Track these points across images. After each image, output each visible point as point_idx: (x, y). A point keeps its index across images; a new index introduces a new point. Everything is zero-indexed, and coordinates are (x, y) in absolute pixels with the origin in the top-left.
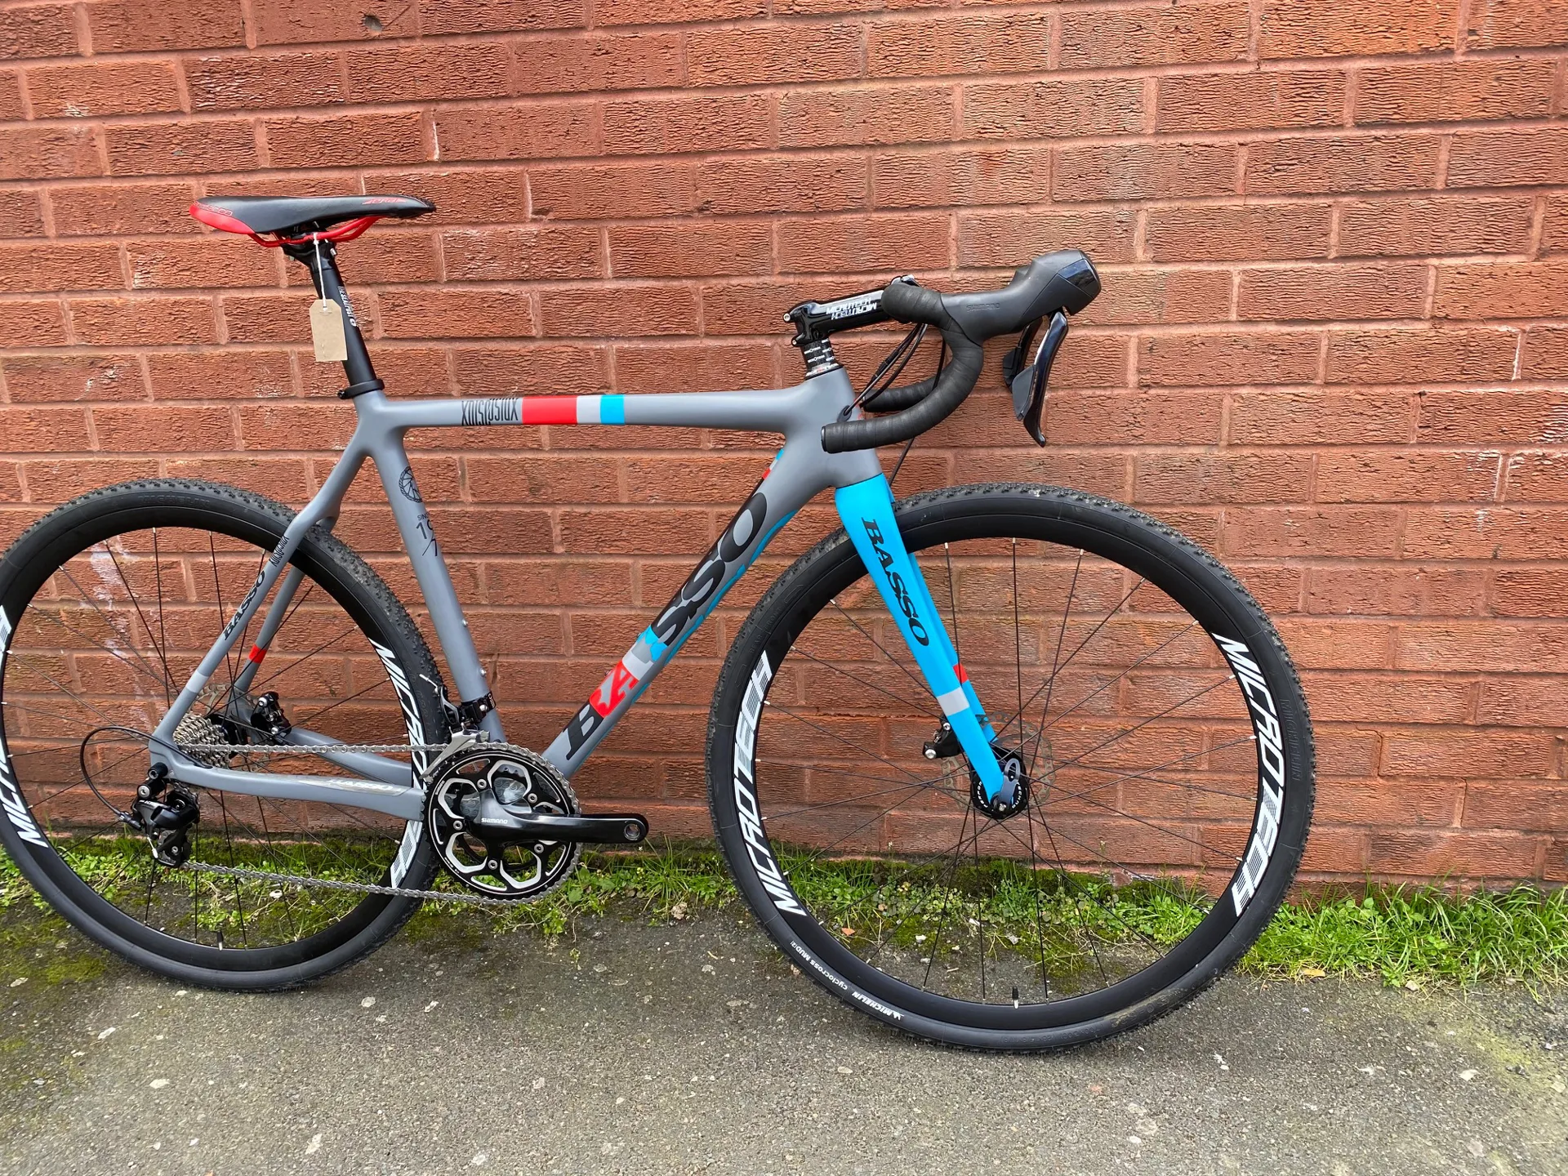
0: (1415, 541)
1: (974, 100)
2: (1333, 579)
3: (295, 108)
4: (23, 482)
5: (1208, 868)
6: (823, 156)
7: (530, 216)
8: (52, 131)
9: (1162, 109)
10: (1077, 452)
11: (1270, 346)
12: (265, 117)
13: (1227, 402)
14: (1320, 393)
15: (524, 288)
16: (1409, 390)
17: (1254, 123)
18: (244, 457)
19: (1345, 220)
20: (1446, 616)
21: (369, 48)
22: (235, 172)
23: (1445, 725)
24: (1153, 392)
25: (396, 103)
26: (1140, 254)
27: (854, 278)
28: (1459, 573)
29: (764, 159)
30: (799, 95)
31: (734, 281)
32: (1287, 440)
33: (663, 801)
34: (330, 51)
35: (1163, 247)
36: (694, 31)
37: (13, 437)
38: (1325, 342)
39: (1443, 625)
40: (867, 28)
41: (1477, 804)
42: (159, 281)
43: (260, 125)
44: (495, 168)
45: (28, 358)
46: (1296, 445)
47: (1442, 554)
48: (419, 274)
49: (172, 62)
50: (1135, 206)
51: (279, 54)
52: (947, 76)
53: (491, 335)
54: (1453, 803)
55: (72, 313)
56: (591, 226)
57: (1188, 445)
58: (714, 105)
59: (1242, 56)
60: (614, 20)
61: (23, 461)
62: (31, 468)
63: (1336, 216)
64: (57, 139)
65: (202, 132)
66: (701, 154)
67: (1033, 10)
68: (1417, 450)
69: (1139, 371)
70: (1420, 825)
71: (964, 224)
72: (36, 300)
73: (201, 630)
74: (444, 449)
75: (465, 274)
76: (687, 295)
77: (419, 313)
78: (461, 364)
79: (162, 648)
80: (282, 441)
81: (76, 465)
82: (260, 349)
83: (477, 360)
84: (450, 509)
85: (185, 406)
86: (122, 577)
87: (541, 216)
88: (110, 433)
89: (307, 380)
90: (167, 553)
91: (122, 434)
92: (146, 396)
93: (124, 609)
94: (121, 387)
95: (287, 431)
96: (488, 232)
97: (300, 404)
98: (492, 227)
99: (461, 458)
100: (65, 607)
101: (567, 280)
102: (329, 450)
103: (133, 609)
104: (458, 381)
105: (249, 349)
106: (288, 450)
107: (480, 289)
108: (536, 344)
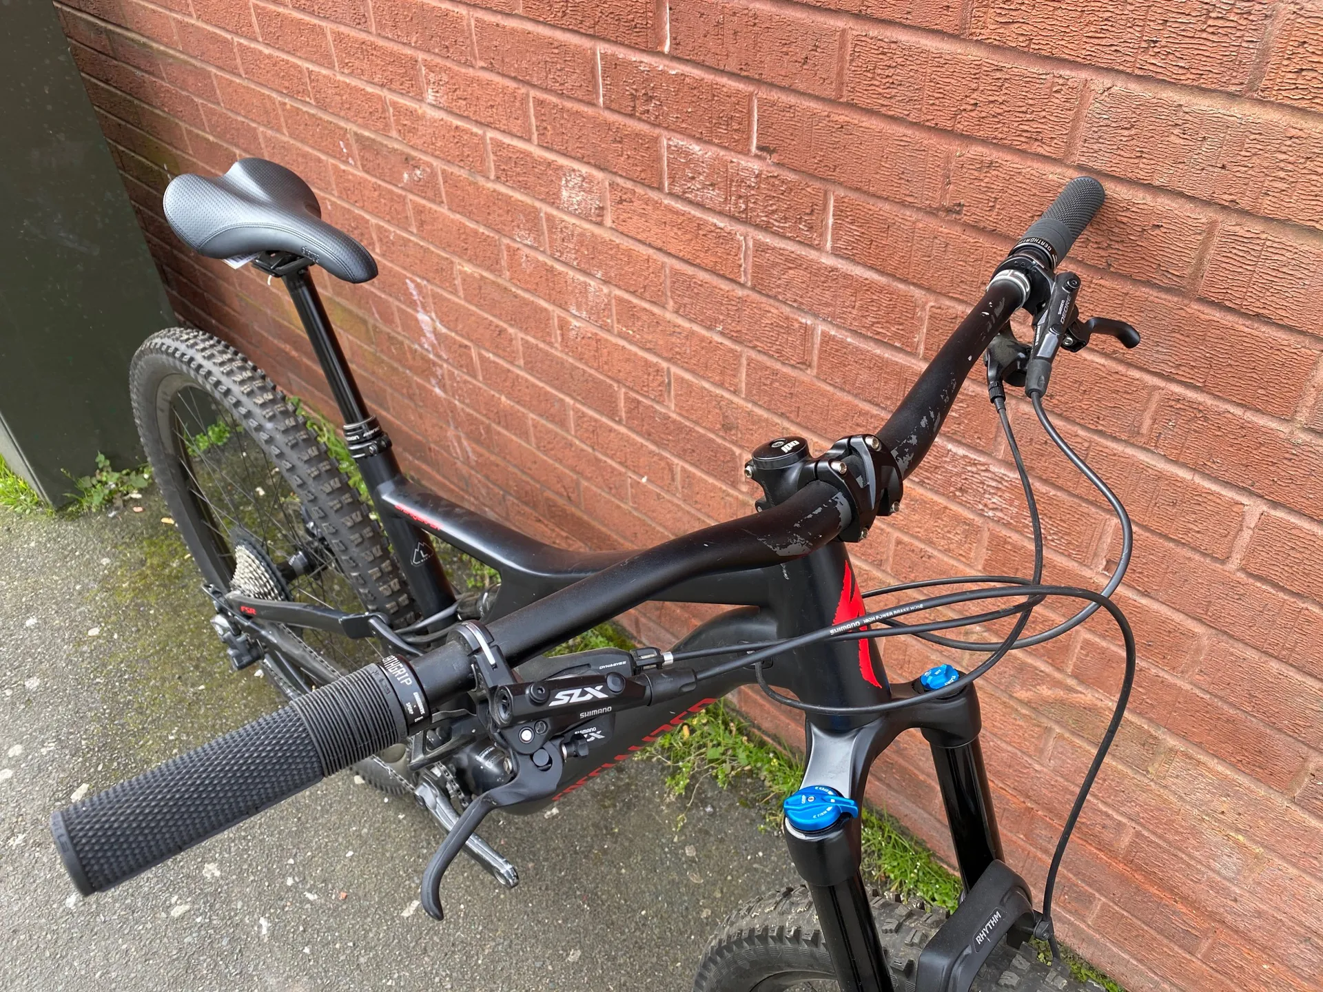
4: (374, 237)
15: (740, 228)
42: (444, 102)
44: (724, 80)
45: (368, 137)
48: (643, 175)
53: (704, 265)
55: (391, 110)
56: (817, 185)
61: (373, 221)
62: (379, 228)
72: (369, 89)
73: (486, 404)
74: (656, 354)
75: (684, 192)
76: (911, 306)
77: (641, 215)
78: (675, 283)
79: (463, 402)
80: (534, 286)
81: (403, 238)
82: (517, 196)
83: (689, 285)
84: (658, 407)
85: (468, 224)
86: (437, 339)
87: (765, 154)
88: (422, 224)
89: (552, 241)
90: (462, 336)
91: (429, 227)
92: (442, 202)
93: (440, 362)
94: (426, 187)
95: (538, 280)
96: (710, 153)
97: (547, 261)
98: (715, 149)
99: (668, 369)
100: (407, 342)
101: (784, 237)
102: (568, 311)
103: (445, 365)
104: (672, 297)
105: (510, 192)
106: (539, 296)
107: (698, 213)
108: (746, 292)
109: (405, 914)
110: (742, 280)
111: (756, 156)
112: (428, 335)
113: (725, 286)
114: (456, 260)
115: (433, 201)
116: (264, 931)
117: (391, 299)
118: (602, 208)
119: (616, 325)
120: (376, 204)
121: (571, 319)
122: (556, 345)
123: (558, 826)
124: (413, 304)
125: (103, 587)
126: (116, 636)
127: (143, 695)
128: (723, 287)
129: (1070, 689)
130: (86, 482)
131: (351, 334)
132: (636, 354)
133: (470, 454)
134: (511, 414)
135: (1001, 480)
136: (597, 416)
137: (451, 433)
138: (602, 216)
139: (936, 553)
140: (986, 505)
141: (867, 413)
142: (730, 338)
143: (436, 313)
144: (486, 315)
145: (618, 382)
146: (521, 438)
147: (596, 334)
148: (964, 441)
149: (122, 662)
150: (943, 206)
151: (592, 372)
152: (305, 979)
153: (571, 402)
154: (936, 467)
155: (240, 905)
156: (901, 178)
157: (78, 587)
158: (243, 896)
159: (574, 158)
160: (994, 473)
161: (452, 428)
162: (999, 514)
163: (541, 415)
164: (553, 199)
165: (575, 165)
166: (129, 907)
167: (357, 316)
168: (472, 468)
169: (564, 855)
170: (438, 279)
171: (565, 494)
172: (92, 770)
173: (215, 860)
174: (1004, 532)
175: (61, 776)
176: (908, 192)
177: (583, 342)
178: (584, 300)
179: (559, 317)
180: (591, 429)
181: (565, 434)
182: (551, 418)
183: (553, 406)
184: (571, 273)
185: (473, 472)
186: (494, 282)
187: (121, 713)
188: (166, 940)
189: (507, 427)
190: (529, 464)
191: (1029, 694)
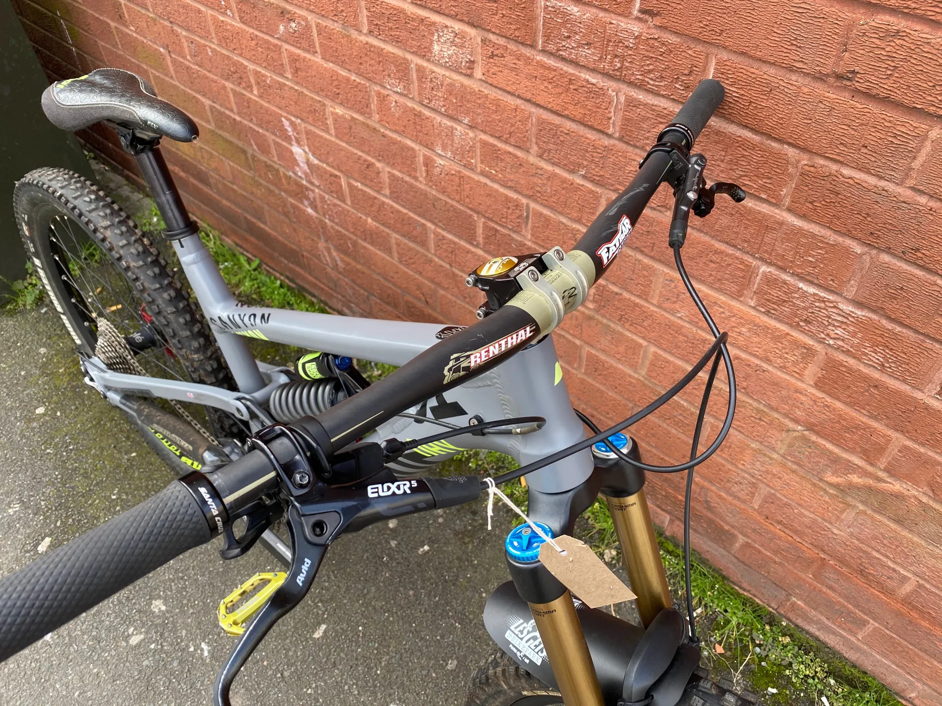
4: (253, 81)
15: (613, 84)
18: (377, 127)
37: (244, 47)
48: (517, 33)
53: (572, 116)
56: (699, 48)
61: (251, 66)
62: (256, 73)
73: (354, 224)
74: (516, 191)
75: (558, 50)
76: (782, 161)
77: (512, 70)
78: (541, 130)
79: (332, 221)
80: (402, 128)
81: (279, 83)
82: (389, 48)
83: (554, 132)
84: (514, 236)
85: (340, 72)
86: (309, 168)
87: (647, 17)
88: (297, 70)
89: (421, 90)
90: (333, 167)
91: (304, 74)
92: (316, 52)
93: (312, 188)
94: (301, 38)
95: (406, 122)
96: (588, 15)
97: (415, 107)
98: (594, 10)
99: (528, 206)
100: (282, 170)
101: (658, 94)
102: (434, 151)
103: (317, 190)
104: (536, 143)
105: (382, 45)
106: (406, 137)
107: (570, 69)
108: (612, 142)
109: (316, 635)
110: (611, 131)
111: (638, 19)
112: (301, 165)
113: (592, 135)
114: (328, 102)
115: (308, 51)
116: (206, 654)
117: (267, 134)
118: (473, 62)
119: (479, 165)
120: (253, 53)
121: (436, 158)
122: (421, 179)
123: (430, 560)
124: (288, 139)
125: (43, 373)
126: (59, 414)
127: (86, 462)
128: (589, 136)
129: (880, 480)
130: (19, 285)
131: (233, 162)
132: (497, 191)
133: (339, 263)
134: (376, 234)
135: (847, 316)
136: (456, 240)
137: (322, 245)
138: (473, 69)
139: (770, 368)
140: (828, 335)
141: (722, 252)
142: (591, 181)
143: (309, 146)
144: (355, 151)
145: (478, 213)
146: (384, 252)
147: (460, 172)
148: (816, 281)
149: (66, 435)
150: (834, 72)
151: (454, 203)
152: (243, 691)
153: (433, 227)
154: (785, 301)
155: (184, 632)
156: (792, 44)
157: (23, 373)
158: (186, 626)
159: (447, 16)
160: (841, 310)
161: (323, 240)
162: (840, 343)
163: (404, 236)
164: (424, 52)
165: (449, 22)
166: (94, 638)
167: (238, 147)
168: (340, 273)
169: (436, 583)
170: (311, 118)
171: (423, 299)
172: (52, 526)
173: (159, 597)
174: (842, 357)
175: (28, 531)
176: (797, 58)
177: (447, 177)
178: (450, 142)
179: (424, 155)
180: (450, 250)
181: (426, 253)
182: (414, 239)
183: (415, 229)
184: (438, 119)
185: (341, 277)
186: (363, 123)
187: (71, 478)
188: (128, 664)
189: (372, 244)
190: (391, 274)
191: (839, 480)
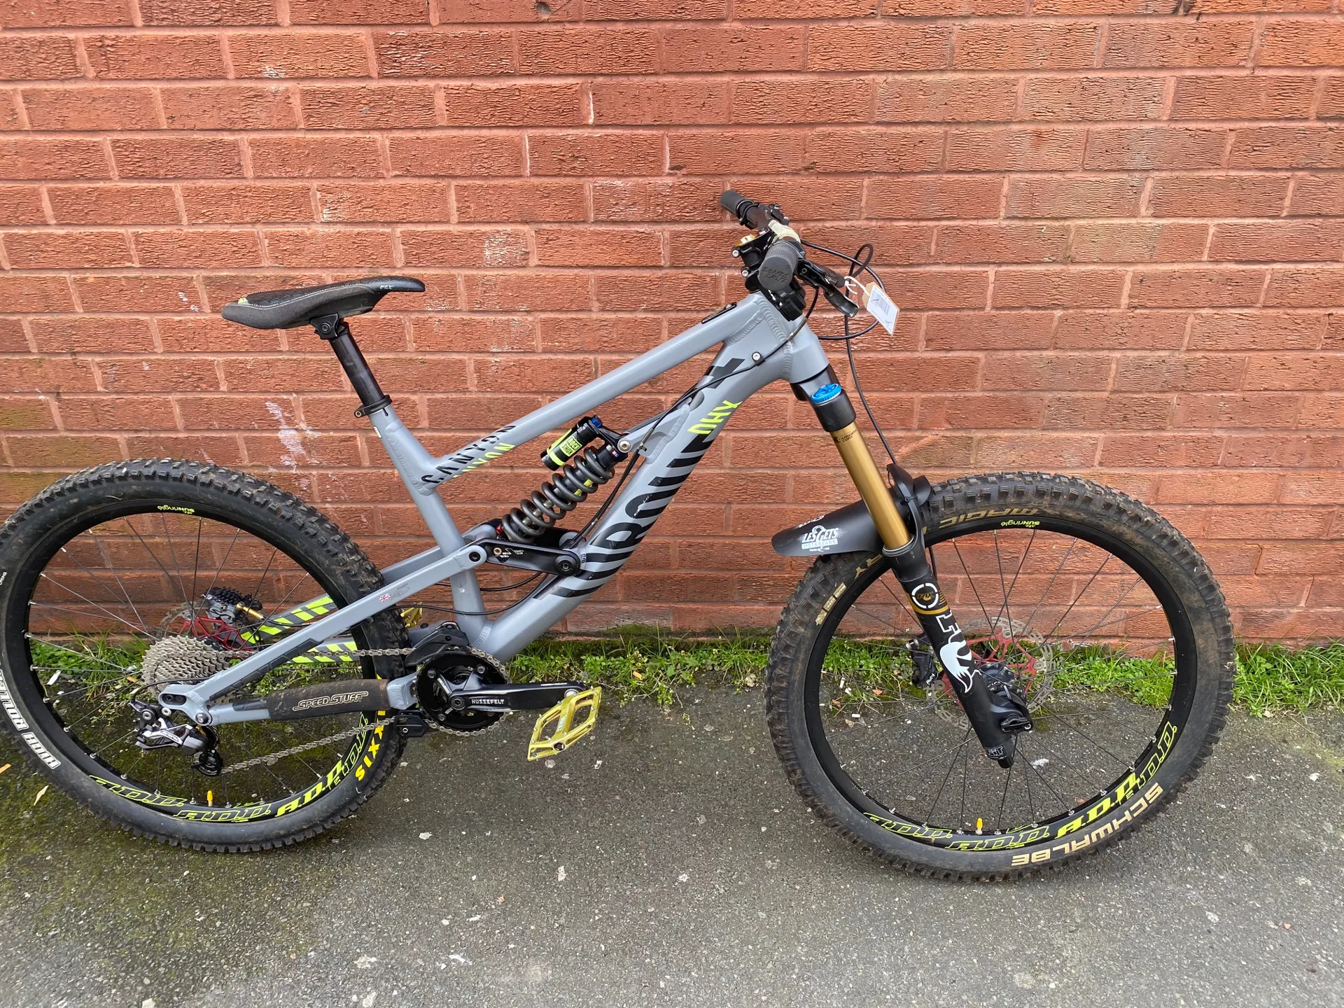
0: (1306, 417)
1: (1033, 90)
2: (1246, 443)
3: (470, 77)
4: (221, 375)
5: (1128, 637)
6: (909, 129)
7: (667, 171)
8: (252, 89)
9: (1177, 101)
10: (1077, 354)
11: (1229, 280)
12: (444, 83)
13: (1191, 319)
14: (1258, 313)
15: (658, 227)
16: (1322, 311)
17: (1244, 114)
18: (414, 356)
19: (1298, 188)
20: (1319, 467)
21: (538, 28)
22: (416, 128)
23: (1307, 540)
24: (1138, 311)
25: (560, 75)
26: (1143, 211)
27: (923, 223)
28: (1334, 438)
29: (862, 130)
30: (896, 82)
31: (828, 224)
32: (1229, 347)
33: (734, 603)
34: (503, 30)
35: (1160, 207)
36: (816, 26)
37: (212, 339)
38: (1268, 277)
39: (1316, 474)
40: (956, 29)
41: (1318, 592)
42: (344, 216)
43: (440, 90)
44: (640, 131)
45: (227, 276)
46: (1236, 350)
47: (1326, 425)
48: (570, 216)
49: (363, 34)
50: (1145, 175)
51: (460, 31)
52: (1014, 70)
53: (628, 264)
54: (1302, 591)
55: (267, 241)
56: (717, 180)
57: (1158, 349)
58: (827, 86)
59: (1242, 63)
60: (750, 14)
61: (220, 359)
62: (229, 364)
63: (1292, 185)
64: (256, 96)
65: (387, 94)
66: (812, 125)
67: (1090, 20)
68: (1321, 354)
69: (1130, 297)
70: (1278, 605)
71: (1014, 186)
72: (234, 230)
74: (581, 352)
75: (608, 217)
77: (567, 247)
78: (600, 287)
80: (448, 345)
81: (267, 361)
82: (431, 272)
83: (614, 284)
86: (305, 448)
87: (676, 171)
88: (298, 337)
89: (471, 298)
90: (345, 430)
93: (306, 472)
95: (452, 337)
96: (631, 183)
97: (464, 317)
98: (635, 179)
99: (595, 359)
101: (693, 222)
102: (486, 352)
103: (314, 472)
104: (597, 300)
105: (422, 272)
106: (451, 352)
107: (621, 228)
108: (664, 271)
109: (561, 878)
110: (662, 263)
111: (670, 175)
112: (292, 449)
117: (236, 434)
118: (527, 253)
119: (541, 344)
120: (229, 340)
121: (490, 358)
122: (471, 389)
124: (272, 425)
128: (646, 274)
129: (918, 439)
132: (562, 360)
138: (528, 259)
142: (653, 311)
143: (308, 422)
145: (542, 392)
147: (519, 360)
150: (803, 167)
151: (513, 395)
159: (498, 222)
164: (474, 262)
165: (500, 228)
170: (315, 385)
172: (140, 988)
177: (504, 372)
178: (506, 336)
179: (476, 361)
184: (492, 317)
186: (394, 360)
